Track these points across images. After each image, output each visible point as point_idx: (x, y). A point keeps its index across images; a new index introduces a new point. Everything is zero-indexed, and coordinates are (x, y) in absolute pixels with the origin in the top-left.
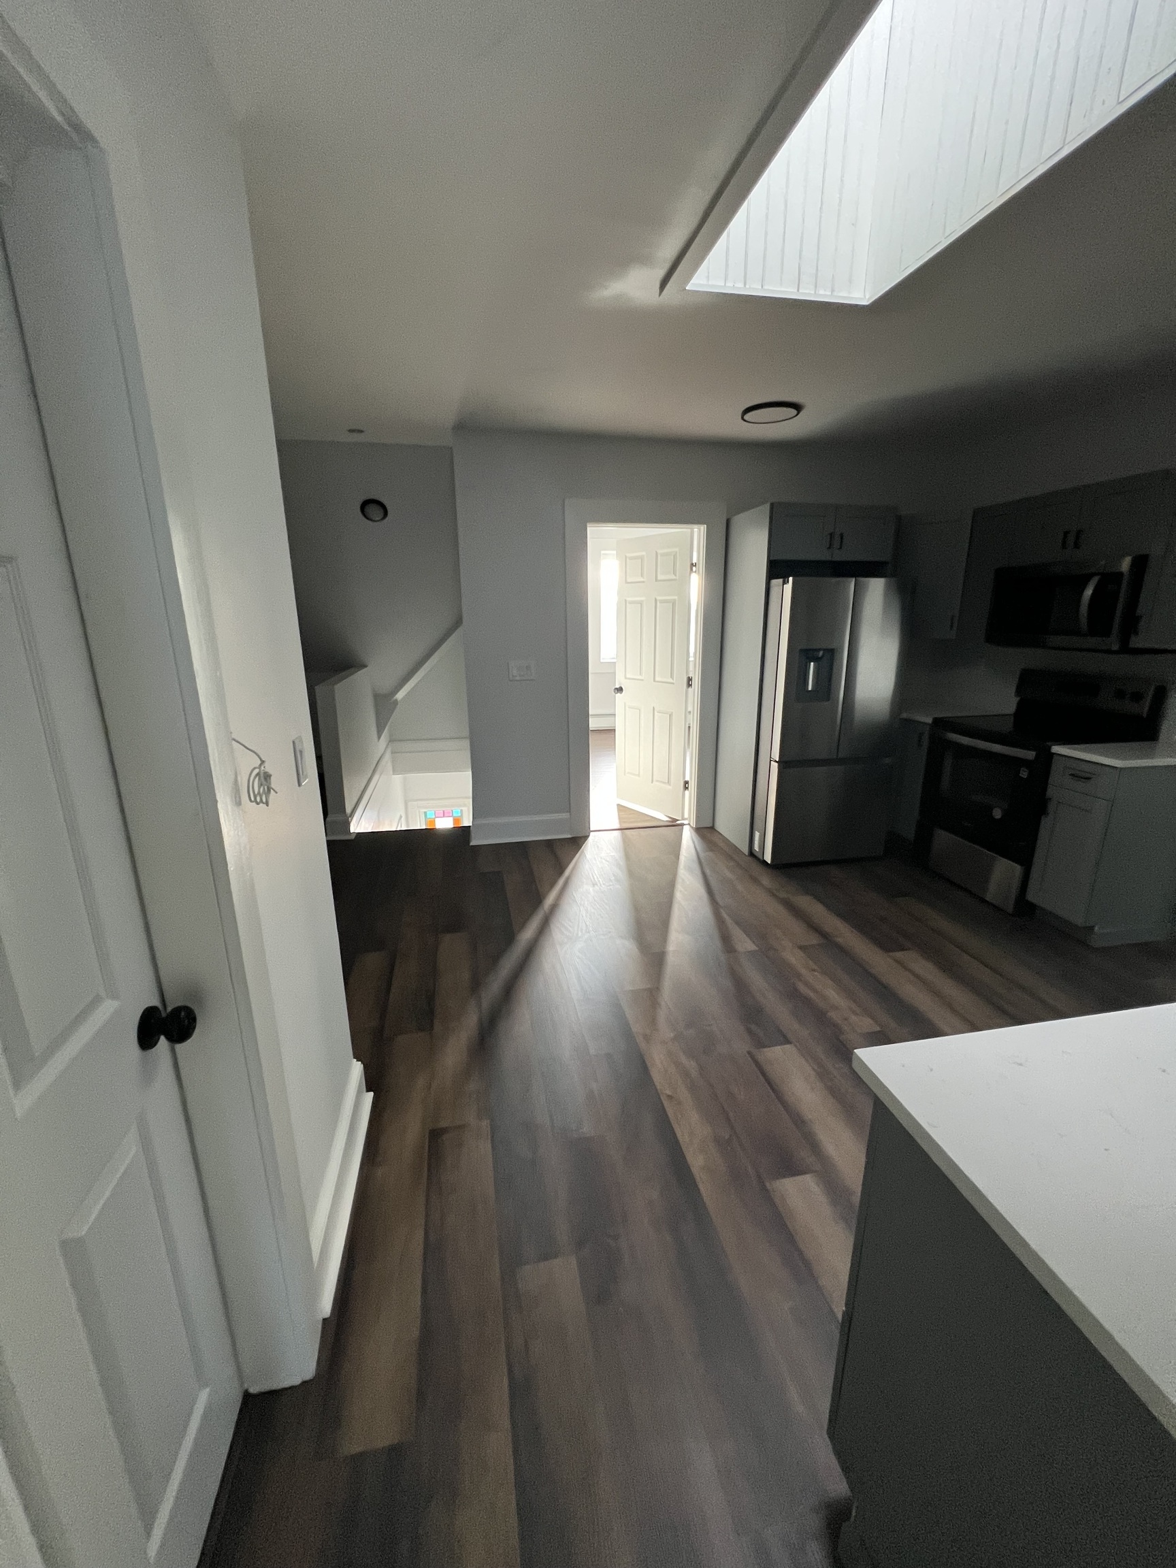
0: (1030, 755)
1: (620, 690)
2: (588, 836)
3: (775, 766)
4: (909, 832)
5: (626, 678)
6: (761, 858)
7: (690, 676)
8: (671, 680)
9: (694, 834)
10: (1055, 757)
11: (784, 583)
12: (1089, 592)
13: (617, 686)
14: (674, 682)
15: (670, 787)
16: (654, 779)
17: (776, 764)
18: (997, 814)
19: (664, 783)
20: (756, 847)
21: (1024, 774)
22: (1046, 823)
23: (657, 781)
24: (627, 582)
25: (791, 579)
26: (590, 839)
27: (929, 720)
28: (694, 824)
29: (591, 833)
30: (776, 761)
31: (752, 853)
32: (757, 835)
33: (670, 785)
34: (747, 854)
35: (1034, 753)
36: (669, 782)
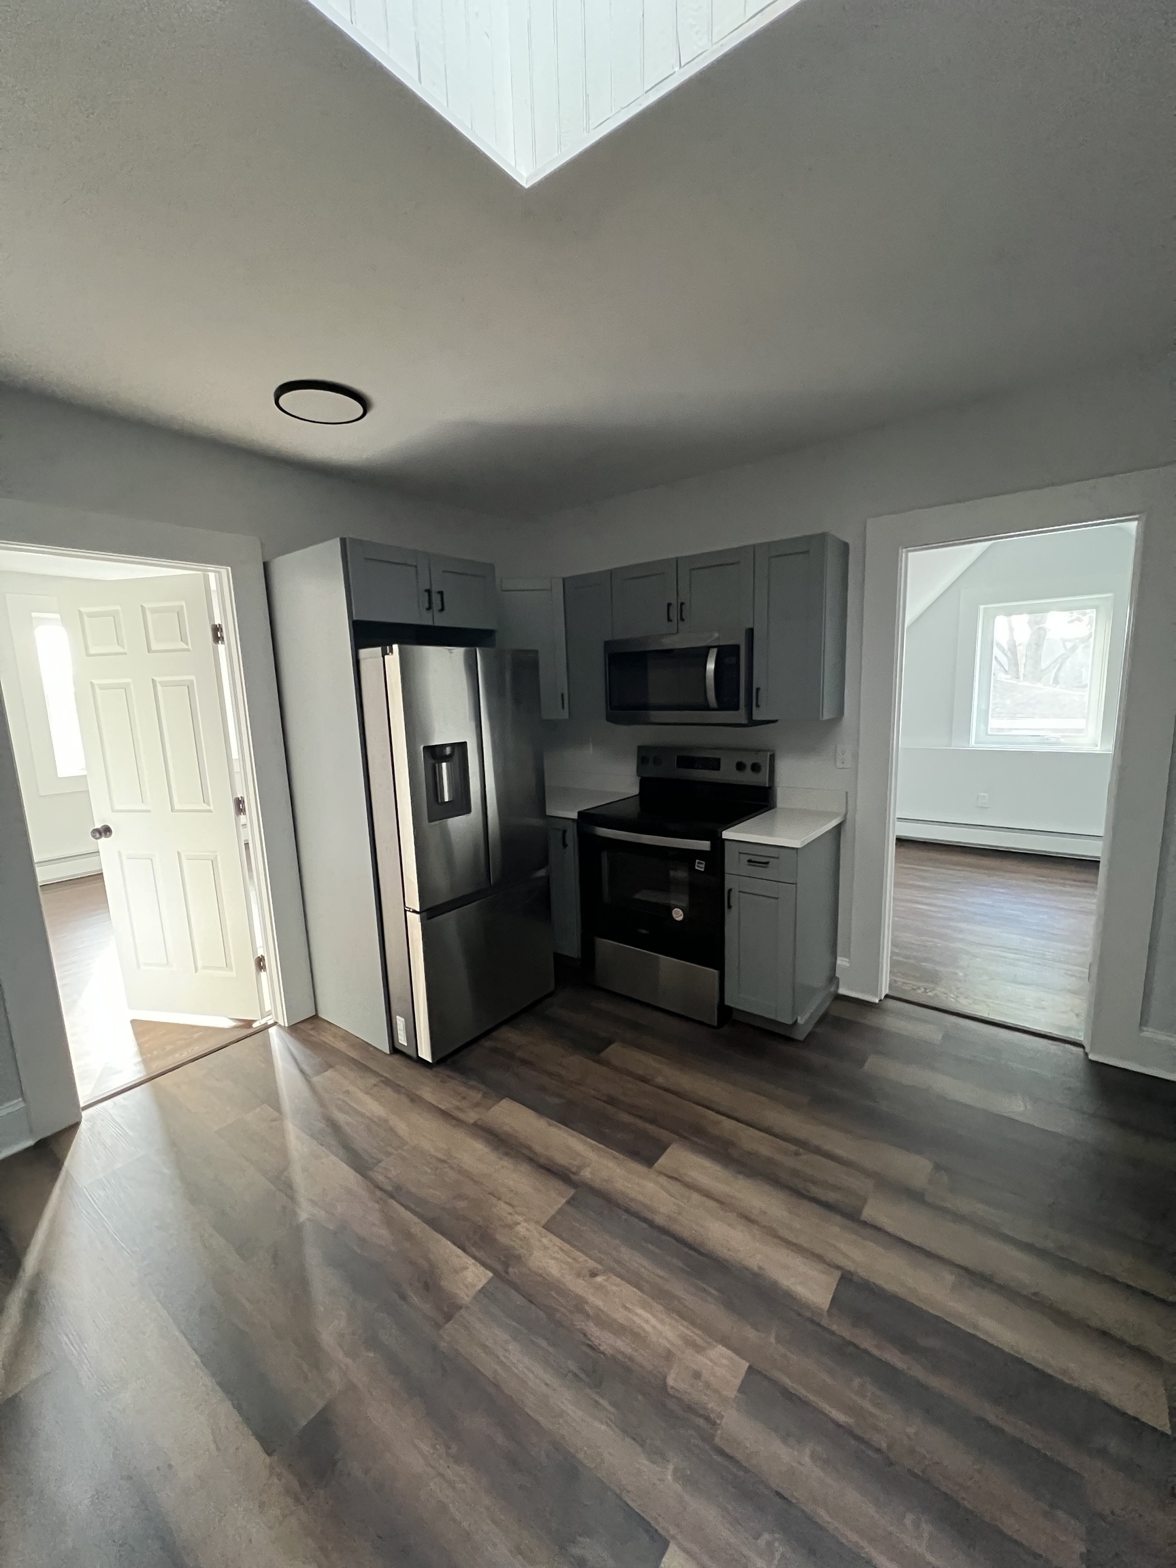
0: (705, 845)
1: (106, 831)
2: (76, 1125)
3: (415, 921)
4: (571, 947)
5: (113, 811)
6: (413, 1055)
7: (239, 796)
8: (205, 807)
9: (289, 1039)
10: (726, 842)
11: (384, 654)
12: (711, 666)
13: (98, 826)
14: (212, 808)
15: (234, 974)
16: (200, 965)
17: (417, 916)
18: (678, 915)
19: (220, 968)
20: (402, 1039)
21: (700, 866)
22: (730, 918)
23: (205, 968)
24: (88, 655)
25: (395, 647)
26: (83, 1126)
27: (574, 815)
28: (284, 1022)
29: (84, 1114)
30: (414, 911)
31: (395, 1050)
32: (400, 1022)
33: (232, 970)
34: (388, 1052)
35: (708, 843)
36: (228, 966)
